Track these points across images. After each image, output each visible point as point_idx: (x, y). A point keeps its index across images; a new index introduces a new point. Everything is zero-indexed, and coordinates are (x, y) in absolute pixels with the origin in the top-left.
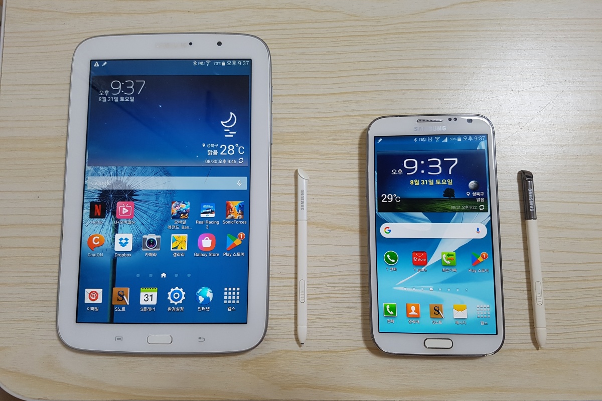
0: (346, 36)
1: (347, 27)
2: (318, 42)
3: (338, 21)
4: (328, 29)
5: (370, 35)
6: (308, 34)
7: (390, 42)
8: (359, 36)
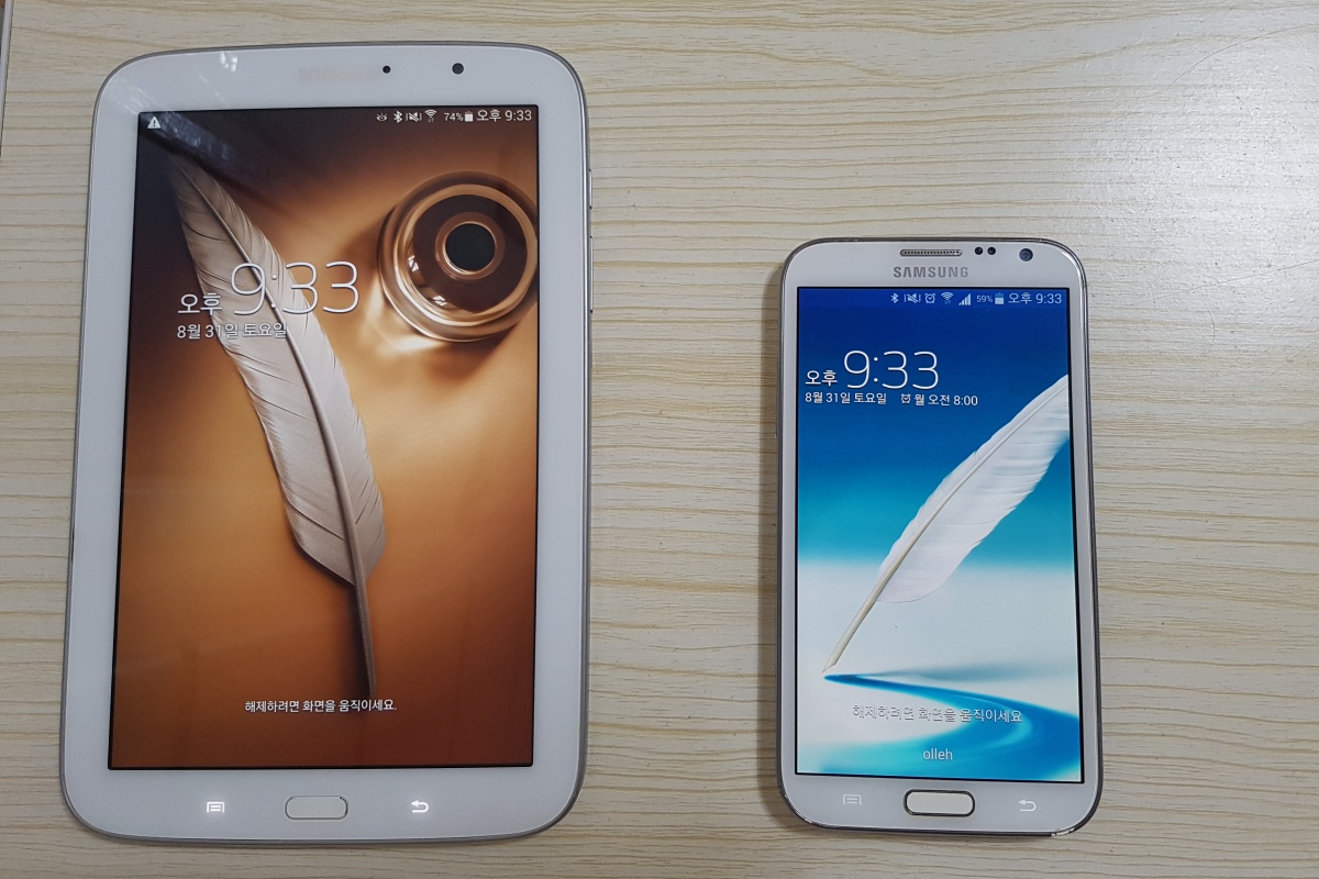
0: (858, 124)
1: (860, 100)
2: (790, 137)
3: (838, 86)
4: (813, 106)
5: (917, 122)
6: (765, 115)
7: (968, 139)
8: (889, 123)
